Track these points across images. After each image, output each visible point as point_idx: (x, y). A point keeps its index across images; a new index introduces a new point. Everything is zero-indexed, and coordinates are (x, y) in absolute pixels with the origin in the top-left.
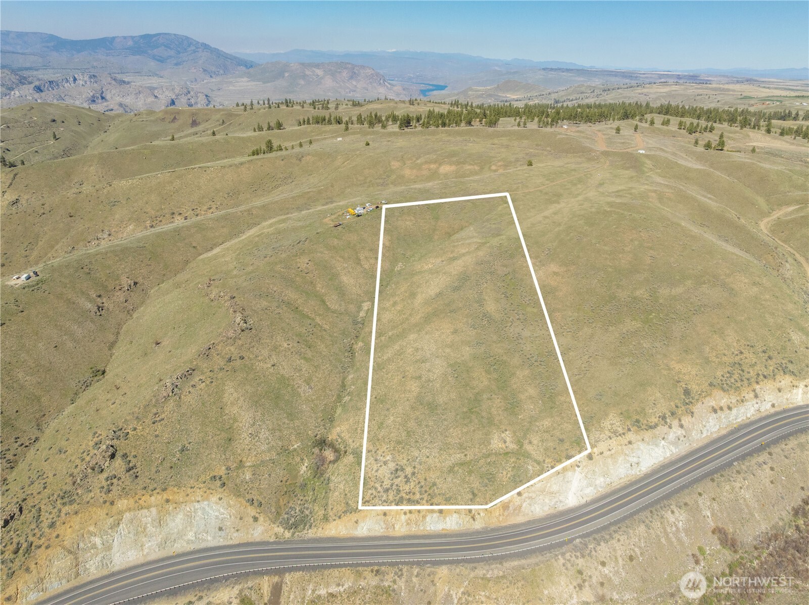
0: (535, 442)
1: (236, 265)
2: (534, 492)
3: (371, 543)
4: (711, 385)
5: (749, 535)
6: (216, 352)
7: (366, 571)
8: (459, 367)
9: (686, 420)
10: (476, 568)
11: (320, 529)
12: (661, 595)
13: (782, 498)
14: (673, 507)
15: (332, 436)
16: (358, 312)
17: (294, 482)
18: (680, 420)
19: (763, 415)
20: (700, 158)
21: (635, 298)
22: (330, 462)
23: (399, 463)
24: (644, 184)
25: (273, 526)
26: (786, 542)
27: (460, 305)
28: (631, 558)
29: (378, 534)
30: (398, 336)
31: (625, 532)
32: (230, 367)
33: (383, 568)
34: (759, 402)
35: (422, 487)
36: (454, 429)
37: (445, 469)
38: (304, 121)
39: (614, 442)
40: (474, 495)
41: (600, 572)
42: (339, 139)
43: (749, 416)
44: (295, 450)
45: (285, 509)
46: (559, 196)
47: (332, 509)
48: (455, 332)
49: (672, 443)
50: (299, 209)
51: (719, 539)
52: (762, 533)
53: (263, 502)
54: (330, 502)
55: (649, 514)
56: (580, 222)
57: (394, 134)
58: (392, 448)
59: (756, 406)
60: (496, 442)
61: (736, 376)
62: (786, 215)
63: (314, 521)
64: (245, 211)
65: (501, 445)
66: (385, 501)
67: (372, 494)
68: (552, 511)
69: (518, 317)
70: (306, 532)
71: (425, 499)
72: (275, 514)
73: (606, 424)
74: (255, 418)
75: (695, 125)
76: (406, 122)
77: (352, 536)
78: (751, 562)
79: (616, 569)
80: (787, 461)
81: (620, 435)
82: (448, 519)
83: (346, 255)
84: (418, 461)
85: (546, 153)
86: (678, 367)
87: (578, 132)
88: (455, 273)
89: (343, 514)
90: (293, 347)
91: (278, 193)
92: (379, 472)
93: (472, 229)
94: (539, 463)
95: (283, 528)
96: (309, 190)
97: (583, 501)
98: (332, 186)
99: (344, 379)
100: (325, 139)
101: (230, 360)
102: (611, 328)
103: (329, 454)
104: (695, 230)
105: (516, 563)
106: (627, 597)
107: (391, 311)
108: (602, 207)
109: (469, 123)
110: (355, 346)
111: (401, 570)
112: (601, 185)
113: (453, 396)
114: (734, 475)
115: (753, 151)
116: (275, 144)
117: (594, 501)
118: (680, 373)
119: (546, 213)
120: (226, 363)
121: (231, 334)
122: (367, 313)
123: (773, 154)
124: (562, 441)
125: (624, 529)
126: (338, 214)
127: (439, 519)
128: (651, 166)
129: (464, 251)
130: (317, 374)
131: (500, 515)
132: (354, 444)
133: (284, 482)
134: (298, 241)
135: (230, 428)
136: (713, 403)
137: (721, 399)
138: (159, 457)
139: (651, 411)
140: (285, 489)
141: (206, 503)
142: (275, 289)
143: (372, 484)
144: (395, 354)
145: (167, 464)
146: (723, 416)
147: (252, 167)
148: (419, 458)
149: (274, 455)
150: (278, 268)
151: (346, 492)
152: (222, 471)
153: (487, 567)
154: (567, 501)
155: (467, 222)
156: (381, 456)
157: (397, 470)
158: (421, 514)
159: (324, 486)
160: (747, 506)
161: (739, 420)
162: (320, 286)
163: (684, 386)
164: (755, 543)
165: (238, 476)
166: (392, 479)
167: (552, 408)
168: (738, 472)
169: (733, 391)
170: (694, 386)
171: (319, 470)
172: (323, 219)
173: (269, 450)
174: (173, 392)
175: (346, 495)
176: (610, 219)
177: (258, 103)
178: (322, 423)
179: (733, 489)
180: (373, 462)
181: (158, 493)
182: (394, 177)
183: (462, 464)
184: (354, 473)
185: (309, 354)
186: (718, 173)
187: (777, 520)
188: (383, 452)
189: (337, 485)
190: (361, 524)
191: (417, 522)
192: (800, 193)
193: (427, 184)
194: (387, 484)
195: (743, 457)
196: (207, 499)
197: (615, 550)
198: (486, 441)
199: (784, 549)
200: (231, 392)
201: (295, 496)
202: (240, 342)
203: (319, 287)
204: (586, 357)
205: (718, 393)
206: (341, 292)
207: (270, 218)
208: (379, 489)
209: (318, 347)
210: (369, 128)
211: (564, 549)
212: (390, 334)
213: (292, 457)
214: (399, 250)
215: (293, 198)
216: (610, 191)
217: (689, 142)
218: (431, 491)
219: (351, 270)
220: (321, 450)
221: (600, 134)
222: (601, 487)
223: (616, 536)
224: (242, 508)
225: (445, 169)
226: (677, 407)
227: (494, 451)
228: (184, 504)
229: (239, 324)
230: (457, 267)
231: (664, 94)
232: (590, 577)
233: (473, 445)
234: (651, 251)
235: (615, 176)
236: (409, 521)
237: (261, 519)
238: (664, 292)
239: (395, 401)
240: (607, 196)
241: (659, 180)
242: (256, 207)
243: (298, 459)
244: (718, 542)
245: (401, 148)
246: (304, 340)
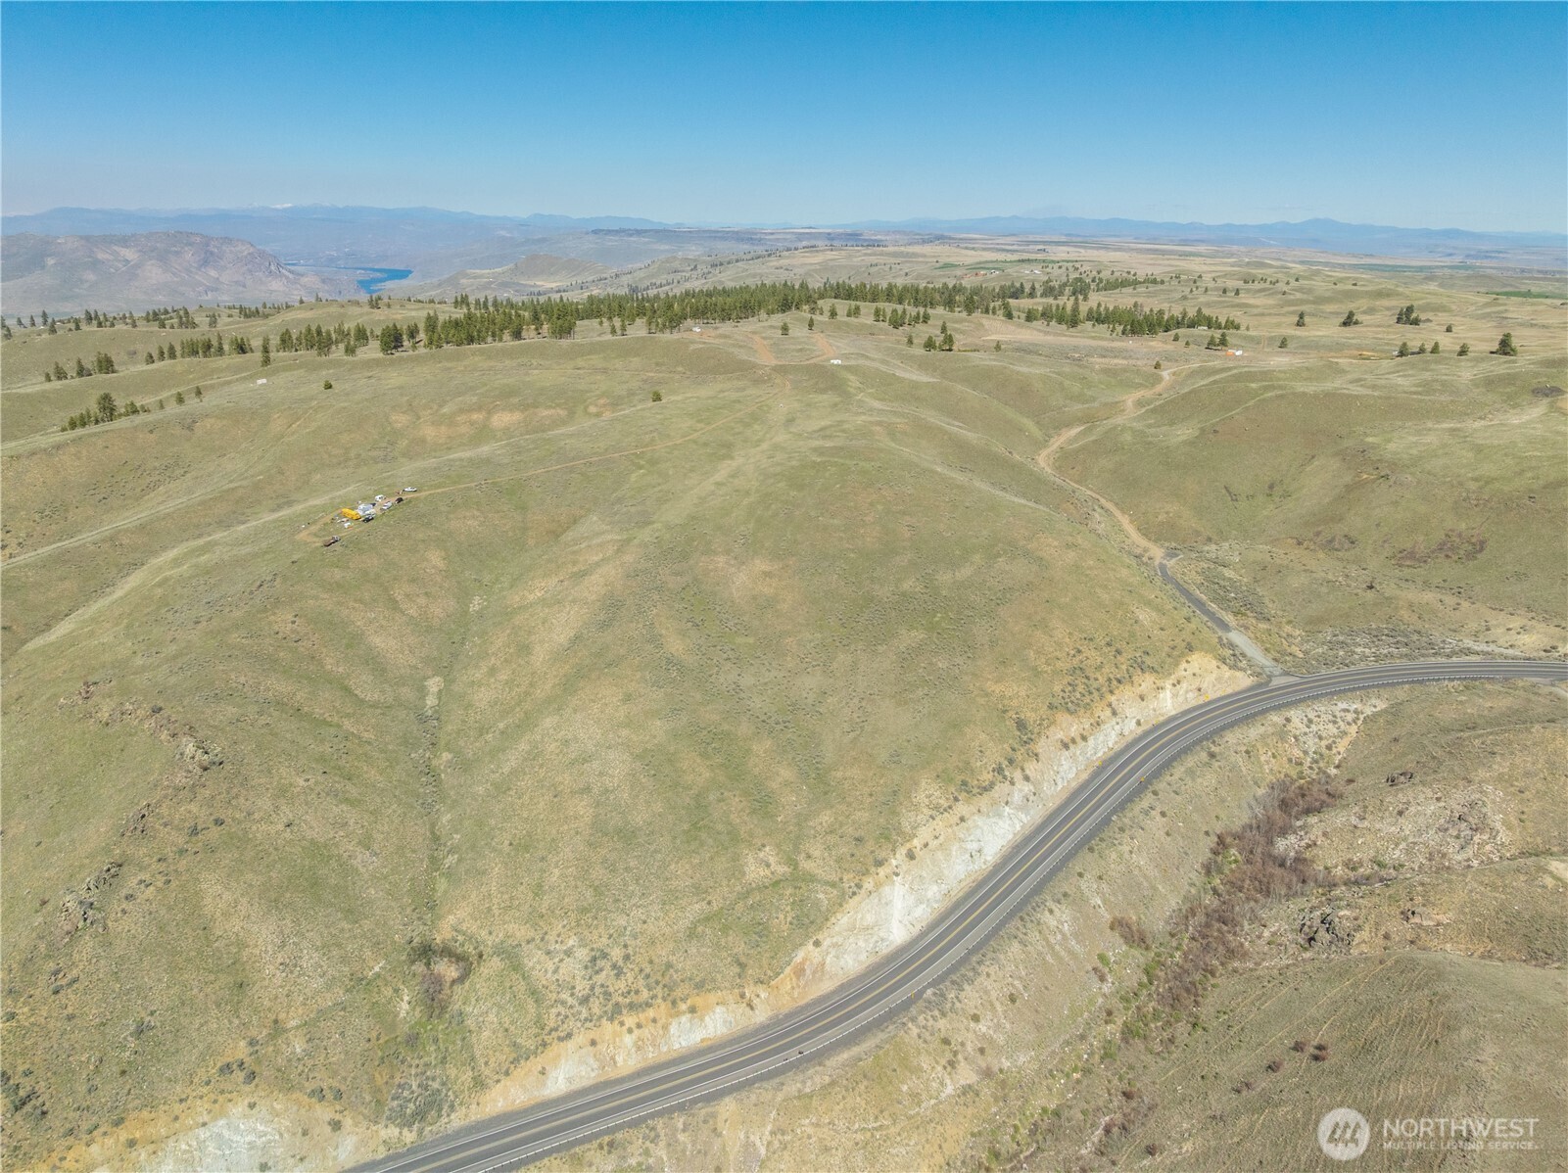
0: (816, 853)
1: (136, 648)
2: (840, 933)
3: (579, 1102)
4: (1051, 707)
5: (1156, 920)
6: (161, 821)
7: (589, 1150)
8: (653, 756)
9: (1031, 768)
10: (783, 1084)
11: (474, 1106)
12: (1068, 1043)
13: (1186, 854)
14: (1050, 904)
15: (443, 934)
16: (423, 698)
17: (393, 1036)
18: (1023, 770)
19: (1130, 739)
20: (923, 365)
21: (904, 594)
22: (454, 982)
23: (595, 946)
24: (858, 414)
25: (374, 1128)
26: (1207, 915)
27: (622, 651)
28: (1013, 999)
29: (586, 1083)
30: (519, 726)
31: (993, 959)
32: (200, 844)
33: (619, 1136)
34: (1119, 720)
35: (648, 976)
36: (677, 863)
37: (681, 935)
38: (162, 353)
39: (939, 823)
40: (742, 965)
41: (975, 1032)
42: (260, 382)
43: (1111, 746)
44: (378, 976)
45: (389, 1092)
46: (729, 446)
47: (486, 1063)
48: (628, 698)
49: (1020, 808)
50: (223, 523)
51: (1122, 936)
52: (1174, 911)
53: (343, 1088)
54: (478, 1053)
55: (1019, 924)
56: (779, 485)
57: (377, 362)
58: (573, 924)
59: (1117, 727)
60: (753, 868)
61: (1081, 688)
62: (1070, 441)
63: (457, 1097)
64: (104, 541)
65: (763, 872)
66: (586, 1020)
67: (559, 1014)
68: (873, 959)
69: (725, 656)
70: (446, 1120)
71: (660, 995)
72: (373, 1104)
73: (920, 797)
74: (282, 932)
75: (900, 312)
76: (393, 340)
77: (539, 1100)
78: (1172, 956)
79: (995, 1021)
80: (1179, 798)
81: (945, 810)
82: (707, 1018)
83: (367, 596)
84: (628, 933)
85: (677, 377)
86: (998, 688)
87: (721, 336)
88: (594, 597)
89: (512, 1066)
90: (317, 783)
91: (161, 499)
92: (561, 971)
93: (595, 518)
94: (833, 885)
95: (396, 1126)
96: (232, 485)
97: (916, 931)
98: (281, 472)
99: (433, 825)
100: (229, 383)
101: (194, 831)
102: (881, 649)
103: (448, 970)
104: (960, 478)
105: (845, 1055)
106: (1022, 1059)
107: (489, 685)
108: (806, 456)
109: (517, 335)
110: (435, 762)
111: (653, 1129)
112: (790, 421)
113: (658, 807)
114: (1118, 836)
115: (998, 347)
116: (120, 403)
117: (932, 927)
118: (1003, 697)
119: (719, 477)
120: (187, 839)
121: (180, 779)
122: (440, 699)
123: (1025, 350)
124: (859, 840)
125: (990, 955)
126: (323, 521)
127: (692, 1024)
128: (858, 384)
129: (596, 559)
130: (379, 827)
131: (793, 988)
132: (492, 937)
133: (373, 1041)
134: (258, 583)
135: (234, 963)
136: (1060, 735)
137: (1069, 726)
138: (89, 1058)
139: (979, 764)
140: (380, 1054)
141: (221, 1122)
142: (242, 680)
143: (554, 996)
144: (525, 760)
145: (111, 1069)
146: (1078, 752)
147: (84, 453)
148: (629, 928)
149: (339, 993)
150: (234, 638)
151: (506, 1026)
152: (242, 1050)
153: (801, 1077)
154: (891, 938)
155: (581, 507)
156: (557, 942)
157: (594, 959)
158: (659, 1025)
159: (456, 1028)
160: (1145, 877)
161: (1100, 754)
162: (331, 661)
163: (1014, 716)
164: (1168, 928)
165: (277, 1052)
166: (590, 978)
167: (826, 793)
168: (1122, 830)
169: (1082, 711)
170: (1028, 714)
171: (434, 1000)
172: (293, 535)
173: (329, 987)
174: (85, 919)
175: (507, 1030)
176: (827, 474)
177: (20, 322)
178: (415, 916)
179: (1121, 856)
180: (543, 957)
181: (105, 1133)
182: (403, 443)
183: (707, 919)
184: (511, 987)
185: (353, 791)
186: (959, 387)
187: (1187, 887)
188: (559, 935)
189: (481, 1019)
190: (552, 1074)
191: (654, 1040)
192: (1080, 406)
193: (479, 450)
194: (582, 987)
195: (1121, 807)
196: (223, 1114)
197: (986, 992)
198: (736, 871)
199: (1208, 925)
200: (216, 893)
201: (402, 1062)
202: (207, 793)
203: (329, 664)
204: (856, 700)
205: (1063, 718)
206: (377, 665)
207: (164, 548)
208: (570, 1001)
209: (365, 776)
210: (319, 354)
211: (913, 1011)
212: (501, 725)
213: (376, 989)
214: (467, 573)
215: (202, 503)
216: (810, 430)
217: (898, 342)
218: (667, 978)
219: (384, 623)
220: (428, 964)
221: (756, 338)
222: (936, 902)
223: (983, 969)
224: (303, 1111)
225: (502, 419)
226: (1014, 750)
227: (754, 885)
228: (174, 1138)
229: (193, 758)
230: (594, 587)
231: (818, 267)
232: (963, 1044)
233: (716, 882)
234: (907, 518)
235: (809, 405)
236: (640, 1043)
237: (348, 1122)
238: (945, 578)
239: (553, 840)
240: (809, 438)
241: (877, 404)
242: (127, 530)
243: (388, 992)
244: (1122, 941)
245: (401, 387)
246: (334, 768)
